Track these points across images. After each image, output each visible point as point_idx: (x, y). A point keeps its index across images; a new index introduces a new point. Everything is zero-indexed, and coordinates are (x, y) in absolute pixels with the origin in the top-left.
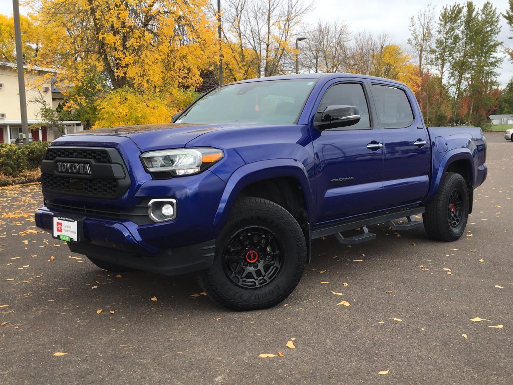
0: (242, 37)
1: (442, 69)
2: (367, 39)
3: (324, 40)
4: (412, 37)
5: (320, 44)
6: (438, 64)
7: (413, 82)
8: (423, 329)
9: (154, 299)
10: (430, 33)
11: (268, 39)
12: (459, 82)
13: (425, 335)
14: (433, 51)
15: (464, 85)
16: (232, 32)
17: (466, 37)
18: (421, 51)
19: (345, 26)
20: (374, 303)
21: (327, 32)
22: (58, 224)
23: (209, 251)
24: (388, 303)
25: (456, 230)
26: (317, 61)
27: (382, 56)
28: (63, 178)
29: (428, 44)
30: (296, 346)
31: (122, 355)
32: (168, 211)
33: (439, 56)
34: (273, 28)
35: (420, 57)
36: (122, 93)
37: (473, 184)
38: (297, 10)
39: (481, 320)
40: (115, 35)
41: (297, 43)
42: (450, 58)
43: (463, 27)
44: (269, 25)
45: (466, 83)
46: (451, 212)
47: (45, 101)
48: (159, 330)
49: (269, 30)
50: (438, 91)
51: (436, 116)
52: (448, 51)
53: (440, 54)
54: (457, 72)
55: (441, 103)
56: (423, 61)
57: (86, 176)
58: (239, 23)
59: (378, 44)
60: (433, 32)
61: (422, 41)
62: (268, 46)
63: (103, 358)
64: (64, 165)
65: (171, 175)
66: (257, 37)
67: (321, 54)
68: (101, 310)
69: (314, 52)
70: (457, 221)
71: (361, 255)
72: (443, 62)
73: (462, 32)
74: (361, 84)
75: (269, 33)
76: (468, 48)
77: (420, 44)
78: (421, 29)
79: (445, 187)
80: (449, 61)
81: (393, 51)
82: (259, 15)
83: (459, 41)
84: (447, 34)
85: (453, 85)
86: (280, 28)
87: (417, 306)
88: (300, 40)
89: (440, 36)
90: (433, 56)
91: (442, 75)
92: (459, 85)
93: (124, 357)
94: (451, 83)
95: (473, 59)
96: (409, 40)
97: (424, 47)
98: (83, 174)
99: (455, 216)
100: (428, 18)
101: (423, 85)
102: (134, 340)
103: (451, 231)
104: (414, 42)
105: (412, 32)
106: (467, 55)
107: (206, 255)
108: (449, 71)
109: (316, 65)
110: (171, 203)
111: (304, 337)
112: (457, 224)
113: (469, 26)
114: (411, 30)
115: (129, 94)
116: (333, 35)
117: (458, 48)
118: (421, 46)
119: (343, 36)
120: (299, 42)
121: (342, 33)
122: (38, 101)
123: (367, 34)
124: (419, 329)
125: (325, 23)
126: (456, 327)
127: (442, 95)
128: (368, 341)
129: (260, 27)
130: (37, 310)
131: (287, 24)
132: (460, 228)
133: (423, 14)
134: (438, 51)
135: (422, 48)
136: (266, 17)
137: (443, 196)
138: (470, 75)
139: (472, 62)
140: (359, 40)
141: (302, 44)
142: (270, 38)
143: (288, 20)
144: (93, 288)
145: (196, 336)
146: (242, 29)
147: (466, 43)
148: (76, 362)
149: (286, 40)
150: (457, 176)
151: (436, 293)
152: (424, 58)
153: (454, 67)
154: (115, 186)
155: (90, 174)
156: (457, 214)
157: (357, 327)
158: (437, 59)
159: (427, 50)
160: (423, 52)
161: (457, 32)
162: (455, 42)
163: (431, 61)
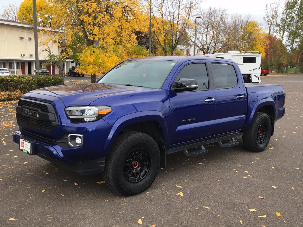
0: (163, 16)
1: (283, 36)
2: (238, 17)
3: (213, 18)
4: (266, 17)
5: (210, 20)
6: (281, 32)
7: (264, 43)
8: (219, 215)
9: (76, 184)
10: (276, 14)
11: (178, 18)
12: (292, 44)
13: (218, 219)
14: (278, 25)
15: (295, 45)
16: (158, 13)
17: (298, 17)
18: (271, 25)
19: (225, 10)
20: (198, 195)
21: (214, 13)
22: (22, 142)
23: (102, 163)
24: (206, 195)
25: (262, 146)
26: (207, 30)
27: (247, 28)
28: (26, 117)
29: (275, 21)
30: (143, 223)
31: (45, 222)
32: (78, 141)
33: (281, 28)
34: (181, 12)
35: (270, 28)
36: (92, 48)
37: (275, 119)
38: (196, 1)
39: (255, 210)
40: (89, 16)
41: (196, 20)
42: (288, 29)
43: (297, 12)
44: (179, 10)
45: (296, 45)
46: (259, 135)
47: (50, 51)
48: (71, 206)
49: (179, 12)
50: (280, 48)
51: (278, 63)
52: (287, 25)
53: (282, 27)
54: (291, 38)
55: (281, 55)
56: (272, 31)
57: (36, 118)
58: (162, 8)
59: (245, 20)
60: (278, 14)
61: (272, 19)
62: (178, 21)
63: (35, 224)
64: (26, 111)
65: (82, 120)
66: (172, 17)
67: (210, 26)
68: (45, 190)
69: (206, 25)
70: (263, 140)
71: (202, 159)
72: (283, 31)
73: (296, 14)
74: (205, 64)
75: (179, 14)
76: (299, 24)
77: (271, 21)
78: (272, 12)
79: (256, 122)
80: (287, 31)
81: (253, 25)
82: (174, 4)
83: (294, 20)
84: (287, 15)
85: (289, 45)
86: (185, 12)
87: (221, 198)
88: (198, 18)
89: (283, 16)
90: (278, 28)
91: (282, 39)
92: (292, 46)
93: (46, 224)
94: (288, 44)
95: (301, 30)
96: (264, 18)
97: (273, 22)
98: (35, 117)
99: (262, 137)
100: (276, 5)
101: (270, 45)
102: (55, 212)
103: (259, 146)
104: (267, 19)
105: (266, 13)
106: (298, 28)
107: (100, 166)
108: (287, 37)
109: (207, 33)
110: (80, 137)
111: (149, 216)
112: (263, 142)
113: (300, 11)
114: (265, 12)
115: (95, 49)
116: (218, 15)
117: (293, 24)
118: (271, 22)
119: (223, 16)
120: (197, 19)
121: (223, 14)
122: (46, 51)
123: (239, 14)
124: (217, 215)
125: (213, 8)
126: (239, 215)
127: (282, 50)
128: (185, 222)
129: (174, 11)
130: (11, 188)
131: (190, 9)
132: (264, 145)
133: (273, 3)
134: (281, 25)
135: (271, 23)
136: (178, 5)
137: (254, 127)
138: (299, 39)
139: (301, 32)
140: (233, 17)
141: (199, 20)
142: (179, 17)
143: (190, 7)
144: (46, 174)
145: (90, 212)
146: (164, 11)
147: (298, 21)
148: (19, 225)
149: (189, 18)
150: (264, 115)
151: (236, 190)
152: (272, 29)
153: (290, 35)
154: (50, 125)
155: (38, 117)
156: (264, 136)
157: (182, 211)
158: (280, 30)
159: (274, 24)
160: (272, 25)
161: (294, 15)
162: (291, 20)
163: (276, 31)
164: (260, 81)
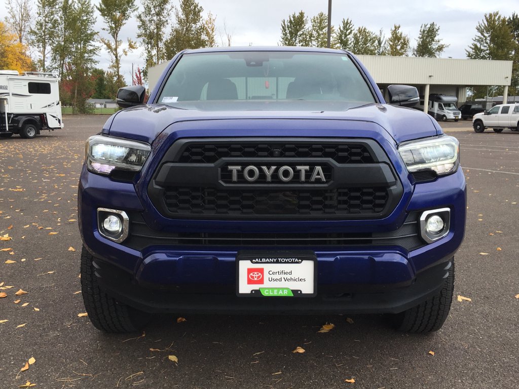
1: (44, 51)
4: (9, 16)
6: (40, 46)
10: (28, 15)
12: (61, 66)
14: (33, 33)
17: (65, 23)
18: (21, 30)
29: (26, 25)
33: (40, 38)
35: (20, 37)
42: (51, 42)
43: (61, 12)
52: (48, 34)
54: (58, 56)
56: (24, 42)
61: (20, 21)
72: (44, 44)
73: (61, 18)
76: (67, 33)
78: (18, 9)
80: (50, 45)
83: (58, 26)
84: (46, 17)
85: (56, 68)
89: (40, 18)
90: (33, 37)
91: (44, 58)
92: (62, 69)
94: (54, 66)
96: (6, 18)
97: (23, 27)
104: (12, 21)
105: (9, 10)
108: (51, 54)
113: (66, 12)
114: (7, 8)
117: (57, 32)
118: (20, 25)
134: (39, 34)
138: (71, 59)
147: (65, 28)
152: (24, 38)
153: (55, 50)
158: (38, 41)
159: (26, 30)
160: (22, 32)
161: (56, 17)
162: (54, 27)
163: (32, 43)
164: (62, 126)
